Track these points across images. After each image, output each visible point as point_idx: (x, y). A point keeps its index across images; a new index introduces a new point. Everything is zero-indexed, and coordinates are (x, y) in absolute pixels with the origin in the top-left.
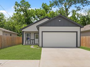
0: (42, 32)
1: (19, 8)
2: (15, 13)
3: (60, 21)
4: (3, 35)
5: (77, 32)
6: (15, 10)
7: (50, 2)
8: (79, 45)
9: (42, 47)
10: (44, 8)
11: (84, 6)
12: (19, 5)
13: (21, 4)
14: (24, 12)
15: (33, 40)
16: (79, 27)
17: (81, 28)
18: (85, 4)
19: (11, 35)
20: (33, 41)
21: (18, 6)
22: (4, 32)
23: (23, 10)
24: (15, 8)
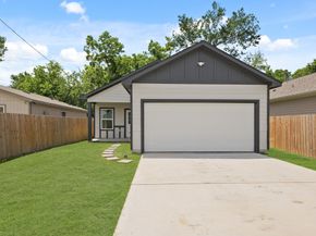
0: (143, 101)
1: (98, 51)
2: (88, 63)
3: (201, 64)
4: (31, 112)
5: (256, 103)
6: (87, 58)
7: (168, 39)
8: (263, 146)
9: (143, 152)
10: (153, 52)
11: (245, 48)
12: (97, 45)
13: (100, 42)
14: (107, 62)
15: (120, 127)
16: (265, 87)
17: (269, 89)
18: (248, 43)
19: (64, 114)
20: (122, 129)
21: (93, 48)
22: (33, 103)
23: (106, 57)
24: (88, 52)
